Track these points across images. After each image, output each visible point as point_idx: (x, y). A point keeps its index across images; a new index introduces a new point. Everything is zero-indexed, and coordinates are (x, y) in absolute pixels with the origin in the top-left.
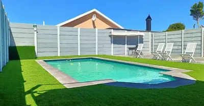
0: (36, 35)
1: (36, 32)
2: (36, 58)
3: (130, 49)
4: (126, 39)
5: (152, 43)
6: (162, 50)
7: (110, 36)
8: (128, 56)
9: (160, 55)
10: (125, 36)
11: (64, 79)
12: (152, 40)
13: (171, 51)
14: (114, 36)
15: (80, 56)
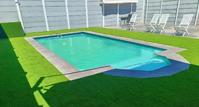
0: (18, 7)
1: (17, 4)
2: (25, 35)
3: (123, 19)
4: (118, 8)
5: (145, 10)
6: (156, 22)
7: (101, 5)
8: (120, 27)
9: (153, 27)
10: (117, 4)
11: (63, 67)
12: (146, 7)
13: (166, 23)
14: (105, 4)
15: (71, 30)
